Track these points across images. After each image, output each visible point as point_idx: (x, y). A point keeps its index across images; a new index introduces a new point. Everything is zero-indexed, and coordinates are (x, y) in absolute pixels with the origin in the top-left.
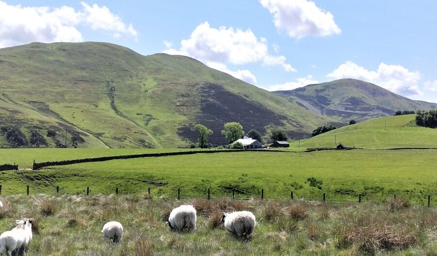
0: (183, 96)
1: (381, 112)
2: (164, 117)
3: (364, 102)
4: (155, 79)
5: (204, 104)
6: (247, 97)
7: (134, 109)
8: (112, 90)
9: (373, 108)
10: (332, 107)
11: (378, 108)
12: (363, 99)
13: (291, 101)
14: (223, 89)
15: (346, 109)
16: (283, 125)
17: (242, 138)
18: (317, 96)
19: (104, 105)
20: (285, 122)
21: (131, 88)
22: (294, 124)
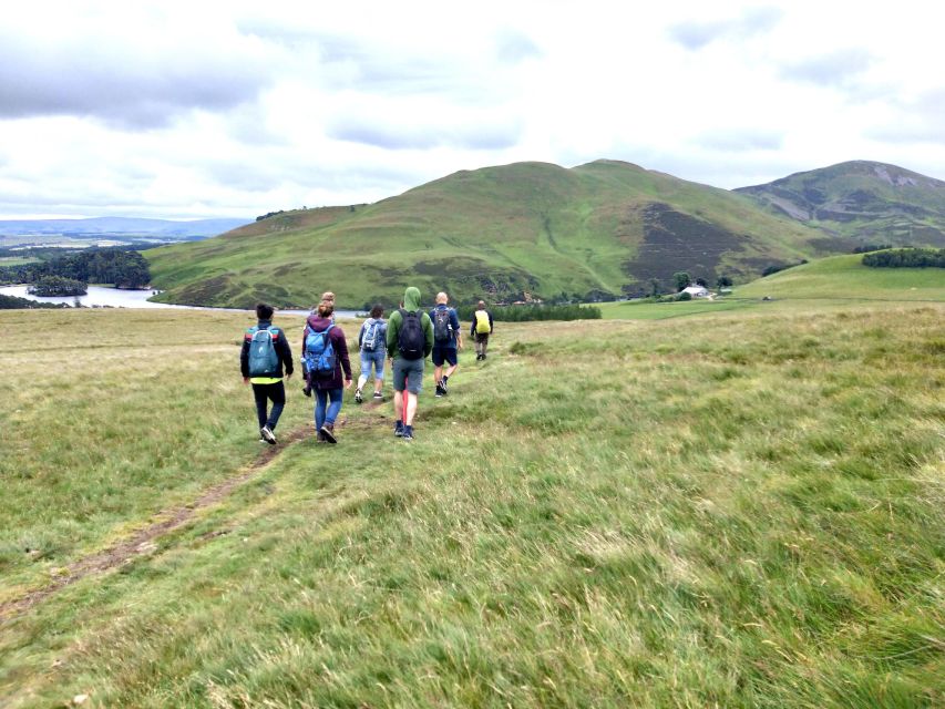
0: (624, 223)
1: (900, 212)
2: (604, 252)
3: (874, 197)
4: (590, 203)
5: (648, 232)
6: (698, 213)
7: (571, 242)
8: (548, 222)
9: (889, 207)
10: (827, 207)
11: (897, 206)
12: (875, 193)
13: (763, 203)
14: (669, 208)
15: (848, 209)
16: (743, 250)
17: (690, 286)
18: (805, 190)
19: (543, 243)
20: (746, 245)
21: (566, 218)
22: (758, 247)
